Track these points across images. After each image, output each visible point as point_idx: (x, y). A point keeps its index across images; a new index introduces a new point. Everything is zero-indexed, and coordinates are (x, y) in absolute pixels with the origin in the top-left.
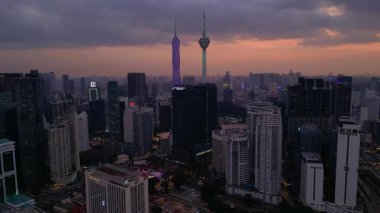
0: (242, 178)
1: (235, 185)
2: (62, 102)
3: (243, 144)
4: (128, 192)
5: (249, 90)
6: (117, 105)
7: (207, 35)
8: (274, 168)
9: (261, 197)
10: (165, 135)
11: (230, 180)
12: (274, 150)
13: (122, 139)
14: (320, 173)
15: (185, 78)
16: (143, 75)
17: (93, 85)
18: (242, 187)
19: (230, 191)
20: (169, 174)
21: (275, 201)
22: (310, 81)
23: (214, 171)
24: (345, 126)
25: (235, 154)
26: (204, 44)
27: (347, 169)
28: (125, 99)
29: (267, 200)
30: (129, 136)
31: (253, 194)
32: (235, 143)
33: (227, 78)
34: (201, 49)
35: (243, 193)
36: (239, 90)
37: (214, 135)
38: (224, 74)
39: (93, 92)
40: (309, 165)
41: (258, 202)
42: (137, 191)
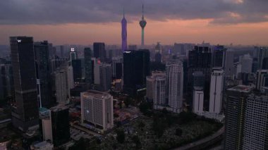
0: (162, 100)
1: (158, 104)
2: (54, 60)
3: (163, 82)
4: (104, 101)
5: (173, 54)
6: (90, 62)
7: (145, 19)
8: (179, 94)
9: (172, 110)
10: (119, 81)
11: (155, 102)
12: (179, 85)
13: (93, 83)
14: (202, 96)
15: (130, 46)
16: (104, 44)
17: (72, 50)
18: (162, 105)
19: (155, 107)
20: (122, 100)
21: (179, 112)
22: (201, 48)
23: (147, 99)
24: (215, 72)
25: (158, 88)
26: (143, 24)
27: (215, 94)
28: (94, 59)
29: (175, 111)
30: (97, 81)
31: (168, 109)
32: (158, 81)
33: (158, 46)
34: (141, 28)
35: (162, 108)
36: (167, 55)
37: (147, 79)
38: (156, 44)
39: (73, 54)
40: (196, 92)
41: (170, 112)
42: (108, 101)
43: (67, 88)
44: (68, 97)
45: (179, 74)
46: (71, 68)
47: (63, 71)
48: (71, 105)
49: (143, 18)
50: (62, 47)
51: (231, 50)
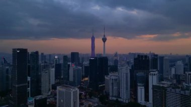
0: (115, 93)
1: (113, 96)
3: (116, 80)
4: (72, 92)
6: (67, 66)
10: (86, 79)
11: (111, 94)
14: (143, 90)
16: (78, 53)
18: (115, 97)
21: (127, 102)
22: (142, 56)
23: (106, 92)
24: (151, 73)
25: (113, 84)
26: (104, 40)
28: (70, 63)
29: (124, 101)
30: (71, 79)
31: (119, 99)
32: (112, 79)
34: (103, 42)
35: (115, 99)
37: (106, 77)
39: (56, 60)
40: (139, 87)
41: (121, 102)
42: (75, 93)
43: (49, 83)
44: (50, 90)
45: (127, 74)
46: (53, 69)
47: (47, 71)
48: (51, 96)
49: (104, 36)
50: (50, 55)
51: (167, 58)
